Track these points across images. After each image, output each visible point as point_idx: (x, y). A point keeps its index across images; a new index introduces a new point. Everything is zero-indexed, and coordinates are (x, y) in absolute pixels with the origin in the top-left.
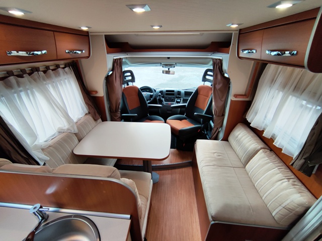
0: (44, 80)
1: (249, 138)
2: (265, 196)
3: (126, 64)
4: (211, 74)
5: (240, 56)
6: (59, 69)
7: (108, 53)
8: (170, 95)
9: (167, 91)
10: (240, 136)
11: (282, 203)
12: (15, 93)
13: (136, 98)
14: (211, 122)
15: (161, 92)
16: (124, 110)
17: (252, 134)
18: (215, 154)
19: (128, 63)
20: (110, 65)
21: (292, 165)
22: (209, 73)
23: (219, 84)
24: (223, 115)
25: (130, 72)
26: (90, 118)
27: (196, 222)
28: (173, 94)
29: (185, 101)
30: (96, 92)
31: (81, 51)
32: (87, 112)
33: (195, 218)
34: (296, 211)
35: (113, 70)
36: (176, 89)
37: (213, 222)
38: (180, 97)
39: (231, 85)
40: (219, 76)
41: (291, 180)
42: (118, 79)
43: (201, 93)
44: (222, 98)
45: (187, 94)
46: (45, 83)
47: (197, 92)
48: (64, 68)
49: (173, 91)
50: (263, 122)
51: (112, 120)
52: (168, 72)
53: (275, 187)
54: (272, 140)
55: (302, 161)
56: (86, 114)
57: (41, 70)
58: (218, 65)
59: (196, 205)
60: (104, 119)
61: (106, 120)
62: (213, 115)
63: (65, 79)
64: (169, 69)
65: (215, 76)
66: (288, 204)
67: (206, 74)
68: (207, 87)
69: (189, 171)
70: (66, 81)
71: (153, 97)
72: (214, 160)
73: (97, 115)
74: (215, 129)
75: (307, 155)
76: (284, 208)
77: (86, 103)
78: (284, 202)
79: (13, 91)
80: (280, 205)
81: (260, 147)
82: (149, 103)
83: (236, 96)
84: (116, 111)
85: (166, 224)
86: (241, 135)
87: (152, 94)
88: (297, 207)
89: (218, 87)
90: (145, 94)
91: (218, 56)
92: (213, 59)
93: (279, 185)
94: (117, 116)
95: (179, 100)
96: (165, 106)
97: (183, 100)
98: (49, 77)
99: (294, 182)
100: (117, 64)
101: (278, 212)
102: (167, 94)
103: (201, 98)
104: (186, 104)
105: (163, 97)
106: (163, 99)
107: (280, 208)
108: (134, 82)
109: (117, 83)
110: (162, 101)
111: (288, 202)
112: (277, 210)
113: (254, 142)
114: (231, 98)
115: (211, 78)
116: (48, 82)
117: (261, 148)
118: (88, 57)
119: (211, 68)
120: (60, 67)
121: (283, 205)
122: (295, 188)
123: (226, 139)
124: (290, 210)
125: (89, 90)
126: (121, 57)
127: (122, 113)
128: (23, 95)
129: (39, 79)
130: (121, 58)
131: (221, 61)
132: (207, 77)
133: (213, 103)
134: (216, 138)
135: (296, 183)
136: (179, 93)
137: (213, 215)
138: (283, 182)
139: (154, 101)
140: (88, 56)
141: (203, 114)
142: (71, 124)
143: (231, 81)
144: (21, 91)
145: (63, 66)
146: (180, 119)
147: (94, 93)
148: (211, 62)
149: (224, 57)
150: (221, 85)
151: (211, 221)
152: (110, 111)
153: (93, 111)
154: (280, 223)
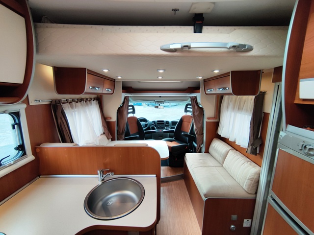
2: (237, 178)
4: (191, 107)
5: (207, 93)
6: (92, 101)
7: (122, 92)
8: (161, 124)
9: (158, 121)
10: (216, 146)
13: (135, 125)
14: (194, 143)
15: (154, 122)
18: (200, 160)
19: (131, 100)
20: (122, 100)
21: (247, 152)
22: (188, 106)
23: (196, 112)
24: (203, 134)
25: (132, 106)
26: (104, 137)
28: (163, 124)
29: (172, 128)
30: (111, 118)
34: (255, 179)
35: (123, 103)
36: (165, 120)
37: (206, 199)
38: (168, 126)
39: (204, 113)
40: (196, 107)
41: (249, 163)
42: (126, 109)
43: (185, 120)
44: (200, 121)
45: (174, 123)
47: (182, 120)
49: (163, 121)
52: (157, 107)
53: (241, 169)
54: (235, 142)
55: (251, 147)
56: (101, 134)
58: (194, 100)
62: (195, 135)
64: (159, 105)
65: (193, 108)
66: (249, 176)
67: (186, 107)
68: (189, 116)
71: (148, 126)
72: (201, 164)
74: (198, 146)
75: (252, 142)
77: (103, 126)
82: (145, 130)
83: (209, 118)
84: (122, 134)
87: (147, 123)
88: (254, 176)
89: (196, 114)
90: (142, 123)
91: (193, 95)
92: (190, 97)
93: (243, 167)
94: (122, 138)
95: (168, 128)
96: (157, 133)
99: (251, 163)
100: (126, 99)
101: (246, 185)
102: (158, 124)
103: (185, 124)
104: (174, 130)
105: (155, 126)
107: (247, 180)
108: (135, 113)
109: (125, 113)
111: (249, 174)
112: (245, 183)
114: (206, 120)
115: (191, 110)
117: (230, 149)
118: (112, 94)
119: (190, 103)
121: (247, 178)
122: (251, 166)
123: (207, 151)
124: (251, 179)
125: (105, 116)
127: (125, 137)
129: (84, 106)
131: (196, 97)
132: (188, 109)
133: (195, 126)
134: (200, 152)
136: (167, 122)
137: (205, 193)
139: (149, 129)
141: (188, 134)
142: (95, 138)
143: (204, 109)
146: (171, 141)
147: (109, 119)
148: (190, 99)
149: (198, 95)
150: (198, 112)
151: (204, 199)
152: (117, 133)
153: (107, 131)
154: (249, 192)
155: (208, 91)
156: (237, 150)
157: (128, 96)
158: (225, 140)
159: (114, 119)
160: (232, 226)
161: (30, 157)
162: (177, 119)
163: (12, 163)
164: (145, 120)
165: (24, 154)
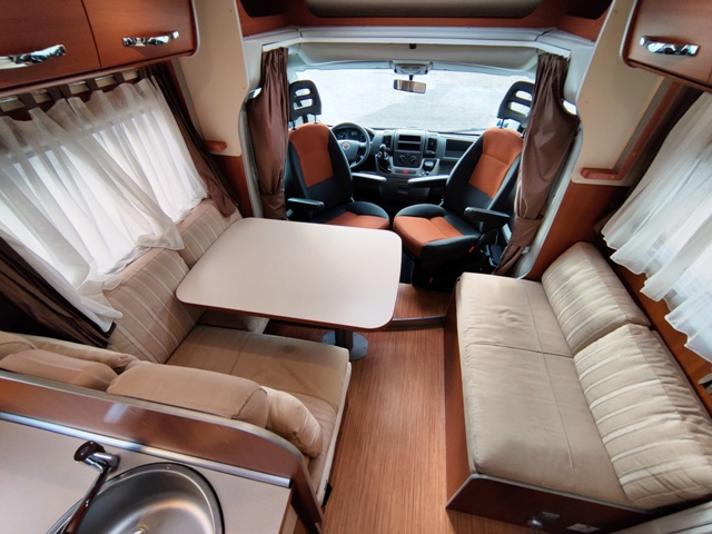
0: (86, 119)
1: (599, 287)
2: (611, 436)
3: (299, 61)
4: (529, 97)
5: (633, 56)
6: (123, 86)
7: (244, 36)
8: (410, 148)
9: (402, 137)
10: (574, 278)
11: (653, 466)
12: (16, 160)
13: (322, 156)
14: (506, 228)
15: (387, 139)
16: (294, 188)
17: (611, 277)
18: (504, 315)
19: (305, 60)
20: (253, 72)
21: (706, 385)
22: (521, 94)
23: (544, 133)
24: (541, 217)
25: (309, 85)
26: (211, 209)
27: (439, 451)
28: (417, 147)
29: (445, 166)
30: (224, 145)
31: (169, 33)
32: (205, 195)
33: (439, 443)
34: (686, 493)
35: (262, 83)
36: (423, 132)
37: (476, 476)
38: (434, 156)
39: (579, 138)
40: (549, 112)
41: (691, 418)
42: (276, 109)
43: (491, 149)
44: (546, 172)
45: (455, 146)
46: (88, 127)
47: (480, 148)
48: (134, 82)
49: (418, 138)
50: (650, 253)
51: (267, 214)
53: (643, 424)
54: (665, 306)
56: (204, 199)
57: (73, 90)
58: (553, 74)
59: (443, 416)
60: (247, 213)
61: (252, 216)
62: (512, 214)
63: (142, 112)
64: (411, 77)
65: (537, 106)
66: (667, 472)
67: (511, 97)
69: (436, 337)
70: (144, 116)
71: (367, 153)
72: (500, 331)
73: (229, 202)
74: (513, 249)
76: (653, 475)
77: (201, 173)
78: (658, 465)
79: (9, 156)
80: (645, 468)
81: (624, 317)
83: (587, 172)
84: (274, 191)
85: (375, 448)
86: (579, 276)
87: (363, 144)
88: (691, 486)
89: (541, 140)
90: (345, 144)
91: (557, 45)
92: (541, 54)
93: (655, 424)
94: (278, 203)
95: (430, 164)
96: (394, 177)
97: (441, 163)
98: (97, 111)
99: (699, 422)
100: (274, 64)
101: (635, 480)
102: (401, 146)
103: (488, 162)
104: (448, 177)
105: (390, 153)
106: (391, 159)
107: (643, 473)
108: (320, 113)
109: (274, 122)
110: (387, 164)
111: (669, 467)
112: (634, 476)
113: (612, 300)
114: (572, 175)
115: (524, 110)
116: (96, 124)
117: (628, 321)
118: (192, 51)
120: (123, 81)
121: (654, 471)
122: (696, 439)
123: (536, 276)
124: (668, 485)
125: (207, 138)
126: (284, 44)
127: (288, 195)
128: (36, 163)
129: (74, 120)
130: (282, 49)
131: (564, 64)
132: (515, 106)
133: (519, 183)
134: (511, 272)
135: (701, 427)
136: (432, 143)
137: (479, 462)
138: (668, 419)
139: (368, 165)
140: (191, 47)
141: (488, 210)
142: (168, 229)
143: (584, 125)
144: (30, 155)
145: (132, 76)
146: (428, 215)
147: (218, 147)
148: (534, 61)
149: (577, 53)
150: (550, 136)
153: (218, 191)
159: (235, 146)
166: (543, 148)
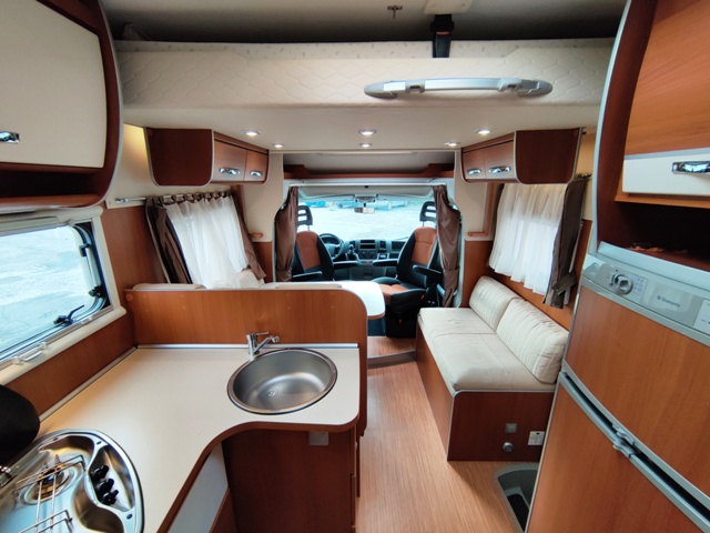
0: (209, 210)
2: (521, 354)
4: (433, 208)
5: (467, 178)
6: (221, 198)
7: (284, 178)
8: (368, 247)
9: (362, 241)
10: (484, 293)
11: (540, 351)
13: (313, 250)
14: (439, 287)
15: (353, 243)
20: (285, 196)
21: (544, 302)
22: (429, 208)
23: (446, 220)
24: (457, 267)
25: (306, 208)
26: (250, 274)
27: (433, 429)
28: (373, 247)
30: (261, 235)
32: (245, 266)
34: (555, 355)
35: (287, 202)
36: (378, 238)
37: (457, 393)
38: (385, 251)
40: (445, 209)
41: (547, 323)
42: (293, 216)
43: (420, 239)
44: (452, 240)
45: (396, 245)
47: (413, 239)
48: (224, 197)
49: (373, 241)
52: (359, 210)
53: (530, 337)
54: (522, 283)
55: (553, 291)
56: (244, 270)
58: (441, 194)
62: (442, 270)
64: (365, 205)
65: (439, 211)
66: (545, 350)
67: (424, 210)
68: (429, 229)
71: (340, 251)
72: (451, 328)
73: (261, 271)
74: (447, 294)
75: (555, 283)
78: (542, 349)
80: (538, 355)
81: (510, 298)
82: (335, 261)
83: (471, 234)
86: (487, 292)
87: (337, 246)
89: (444, 224)
90: (328, 246)
91: (439, 182)
92: (433, 187)
95: (383, 256)
96: (360, 266)
97: (391, 254)
100: (293, 192)
101: (537, 366)
102: (362, 247)
103: (420, 247)
104: (398, 260)
105: (356, 252)
106: (357, 256)
107: (539, 358)
108: (311, 224)
109: (291, 224)
110: (355, 258)
111: (545, 346)
112: (536, 364)
114: (465, 238)
115: (434, 215)
117: (513, 299)
118: (263, 182)
119: (433, 200)
121: (541, 354)
122: (551, 329)
123: (466, 304)
125: (250, 231)
129: (206, 209)
131: (444, 187)
132: (428, 214)
133: (441, 250)
134: (451, 305)
136: (383, 244)
137: (455, 382)
139: (342, 257)
140: (263, 180)
141: (428, 268)
142: (232, 277)
143: (462, 213)
145: (224, 194)
146: (390, 284)
147: (258, 237)
148: (432, 192)
149: (448, 183)
150: (449, 221)
151: (454, 393)
152: (276, 268)
153: (255, 263)
154: (543, 380)
155: (471, 175)
156: (526, 300)
157: (297, 187)
158: (502, 279)
159: (268, 236)
160: (507, 444)
161: (117, 311)
162: (404, 236)
163: (90, 318)
164: (334, 240)
165: (107, 303)
166: (447, 227)
